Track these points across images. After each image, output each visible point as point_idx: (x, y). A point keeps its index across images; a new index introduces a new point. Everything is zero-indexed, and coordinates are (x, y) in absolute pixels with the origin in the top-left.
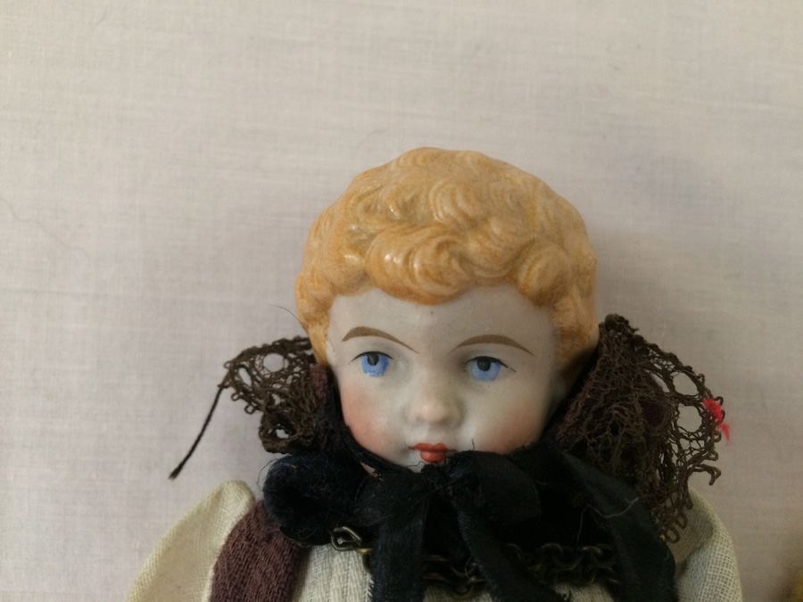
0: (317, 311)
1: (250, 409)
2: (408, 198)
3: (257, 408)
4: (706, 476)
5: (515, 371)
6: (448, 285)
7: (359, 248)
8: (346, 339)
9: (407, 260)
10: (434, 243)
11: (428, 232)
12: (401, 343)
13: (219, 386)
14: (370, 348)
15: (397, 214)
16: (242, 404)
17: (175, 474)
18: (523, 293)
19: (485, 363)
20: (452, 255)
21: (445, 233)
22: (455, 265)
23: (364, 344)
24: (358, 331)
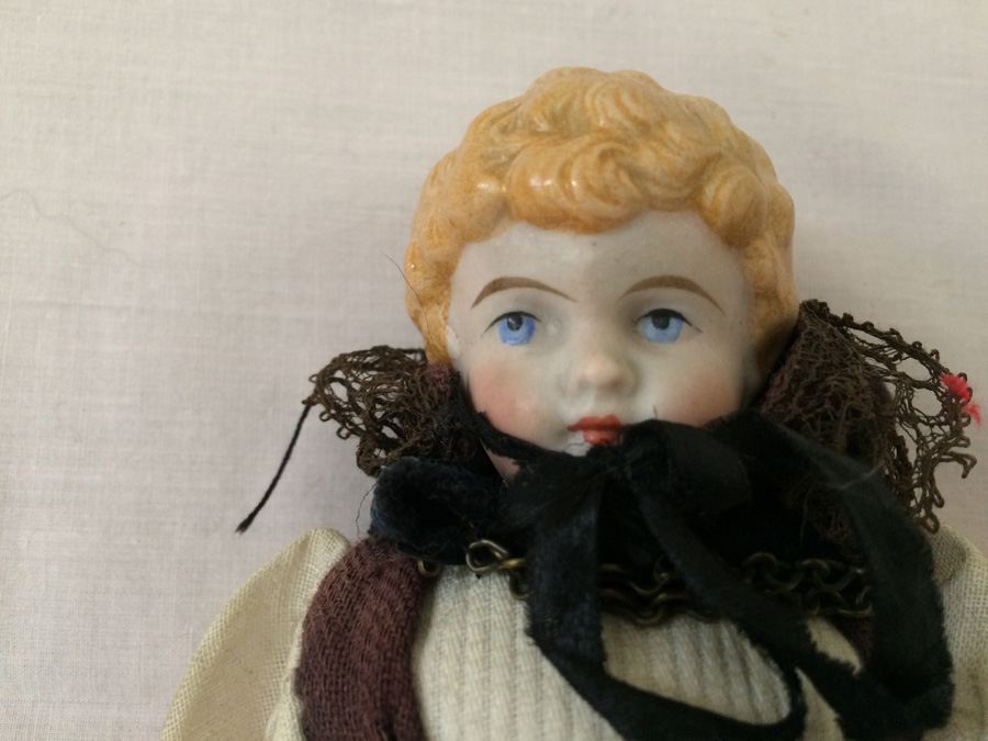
0: (433, 286)
1: (344, 432)
2: (559, 106)
5: (699, 331)
6: (616, 202)
7: (497, 172)
8: (478, 301)
9: (563, 176)
10: (597, 150)
11: (587, 139)
12: (555, 292)
13: (304, 402)
14: (510, 308)
15: (544, 126)
16: (334, 425)
17: (244, 526)
18: (709, 223)
19: (662, 317)
20: (619, 166)
21: (608, 139)
22: (625, 178)
23: (503, 302)
24: (496, 286)
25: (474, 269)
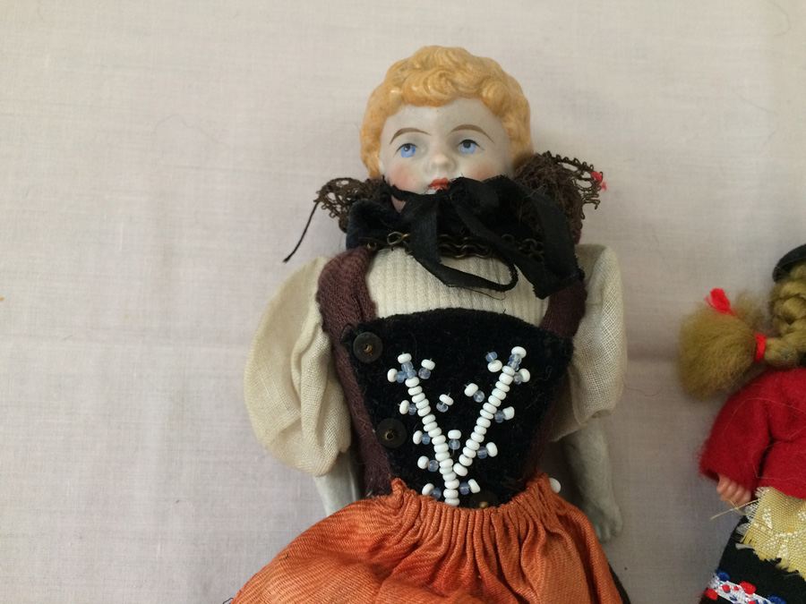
0: (373, 142)
1: (333, 214)
2: (424, 57)
3: (337, 215)
4: (593, 205)
5: (483, 150)
6: (446, 93)
8: (392, 141)
9: (425, 84)
10: (438, 73)
11: (434, 69)
12: (423, 132)
13: (315, 201)
14: (406, 142)
15: (418, 66)
16: (328, 211)
17: (287, 260)
18: (486, 104)
19: (467, 143)
20: (447, 79)
21: (442, 70)
22: (449, 84)
23: (403, 139)
24: (399, 133)
25: (391, 127)
